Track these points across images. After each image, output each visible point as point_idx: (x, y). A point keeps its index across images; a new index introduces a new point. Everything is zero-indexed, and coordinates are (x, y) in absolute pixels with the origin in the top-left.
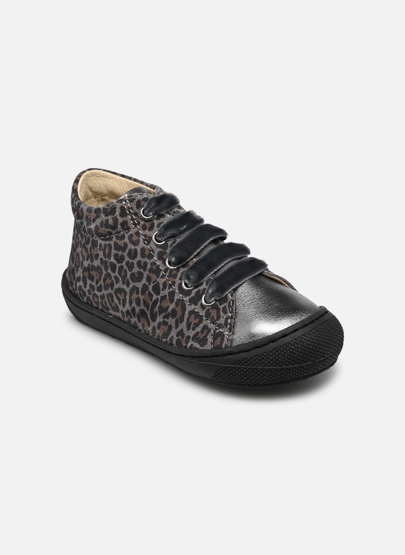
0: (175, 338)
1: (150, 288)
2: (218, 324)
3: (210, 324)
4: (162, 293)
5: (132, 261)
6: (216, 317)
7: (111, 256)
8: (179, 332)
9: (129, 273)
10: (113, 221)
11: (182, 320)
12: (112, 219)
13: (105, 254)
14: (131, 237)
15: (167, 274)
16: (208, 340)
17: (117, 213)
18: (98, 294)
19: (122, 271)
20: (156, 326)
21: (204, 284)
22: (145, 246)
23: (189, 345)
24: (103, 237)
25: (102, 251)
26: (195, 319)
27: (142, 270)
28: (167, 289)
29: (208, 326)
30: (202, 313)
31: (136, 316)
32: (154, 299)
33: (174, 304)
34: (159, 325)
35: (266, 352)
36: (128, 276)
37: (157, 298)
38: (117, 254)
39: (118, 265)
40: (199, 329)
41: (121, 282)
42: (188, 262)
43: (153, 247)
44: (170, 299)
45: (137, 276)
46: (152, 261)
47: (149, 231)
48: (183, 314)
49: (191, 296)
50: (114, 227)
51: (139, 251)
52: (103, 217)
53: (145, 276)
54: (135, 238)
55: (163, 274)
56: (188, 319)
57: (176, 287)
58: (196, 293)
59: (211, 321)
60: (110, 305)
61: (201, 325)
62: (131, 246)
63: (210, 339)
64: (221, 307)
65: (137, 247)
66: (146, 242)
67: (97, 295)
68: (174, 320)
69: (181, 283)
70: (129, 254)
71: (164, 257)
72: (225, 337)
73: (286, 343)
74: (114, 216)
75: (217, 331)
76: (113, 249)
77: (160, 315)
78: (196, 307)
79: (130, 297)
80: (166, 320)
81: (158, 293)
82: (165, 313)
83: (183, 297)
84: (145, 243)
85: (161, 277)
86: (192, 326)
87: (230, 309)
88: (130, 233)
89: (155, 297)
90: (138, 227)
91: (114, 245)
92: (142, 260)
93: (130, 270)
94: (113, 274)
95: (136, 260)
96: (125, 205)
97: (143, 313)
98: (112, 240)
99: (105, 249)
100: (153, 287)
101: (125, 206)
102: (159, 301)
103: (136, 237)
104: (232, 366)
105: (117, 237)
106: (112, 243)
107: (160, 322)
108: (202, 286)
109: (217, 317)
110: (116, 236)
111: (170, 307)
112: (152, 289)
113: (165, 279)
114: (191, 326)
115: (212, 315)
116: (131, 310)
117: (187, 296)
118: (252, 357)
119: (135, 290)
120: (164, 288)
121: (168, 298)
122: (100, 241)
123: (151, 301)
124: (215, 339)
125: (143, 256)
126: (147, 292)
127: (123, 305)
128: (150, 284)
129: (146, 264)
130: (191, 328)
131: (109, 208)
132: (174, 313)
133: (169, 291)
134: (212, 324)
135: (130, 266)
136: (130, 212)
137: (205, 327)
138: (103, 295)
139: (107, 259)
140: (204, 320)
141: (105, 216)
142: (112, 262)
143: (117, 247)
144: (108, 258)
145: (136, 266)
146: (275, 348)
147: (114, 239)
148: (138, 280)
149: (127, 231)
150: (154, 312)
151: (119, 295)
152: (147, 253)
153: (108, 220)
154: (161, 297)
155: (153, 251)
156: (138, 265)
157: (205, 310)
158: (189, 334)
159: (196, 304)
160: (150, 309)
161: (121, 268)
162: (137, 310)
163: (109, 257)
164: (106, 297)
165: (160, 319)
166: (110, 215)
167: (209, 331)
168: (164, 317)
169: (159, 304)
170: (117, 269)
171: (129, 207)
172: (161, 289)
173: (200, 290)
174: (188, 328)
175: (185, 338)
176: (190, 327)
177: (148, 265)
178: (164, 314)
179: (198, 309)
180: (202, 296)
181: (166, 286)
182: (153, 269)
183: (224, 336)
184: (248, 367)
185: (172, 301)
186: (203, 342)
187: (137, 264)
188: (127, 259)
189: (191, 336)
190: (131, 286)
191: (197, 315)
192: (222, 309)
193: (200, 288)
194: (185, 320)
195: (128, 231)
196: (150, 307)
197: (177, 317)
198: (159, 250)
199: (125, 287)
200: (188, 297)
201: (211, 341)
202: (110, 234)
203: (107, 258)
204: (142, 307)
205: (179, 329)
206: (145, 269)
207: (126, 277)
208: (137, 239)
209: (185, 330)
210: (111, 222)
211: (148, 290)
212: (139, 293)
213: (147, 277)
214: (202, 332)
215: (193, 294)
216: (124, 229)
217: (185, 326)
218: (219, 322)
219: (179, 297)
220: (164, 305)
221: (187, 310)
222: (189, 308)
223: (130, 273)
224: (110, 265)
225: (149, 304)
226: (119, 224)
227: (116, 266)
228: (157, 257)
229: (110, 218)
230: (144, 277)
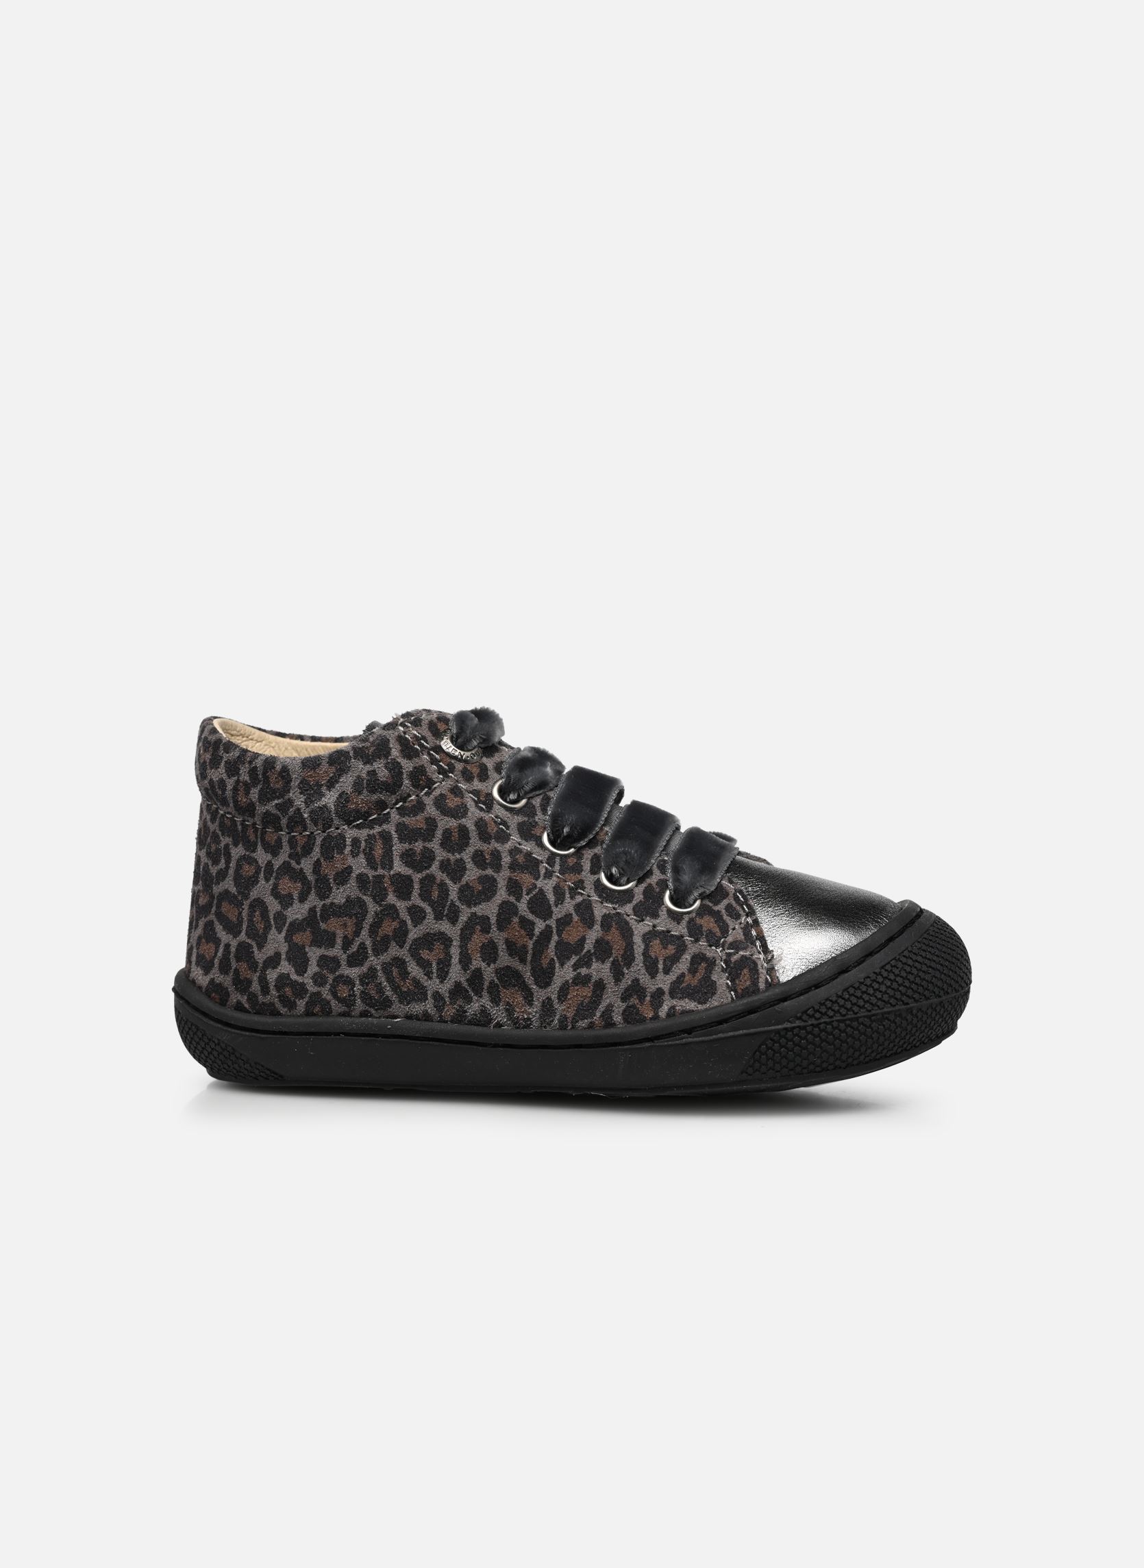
0: (619, 1007)
1: (523, 906)
2: (731, 944)
3: (708, 948)
4: (558, 912)
5: (458, 856)
6: (718, 930)
7: (392, 861)
8: (627, 990)
9: (454, 890)
10: (390, 772)
11: (629, 959)
12: (386, 767)
13: (375, 861)
14: (440, 802)
15: (557, 867)
16: (718, 983)
17: (395, 752)
18: (354, 973)
19: (432, 887)
20: (554, 997)
21: (656, 871)
22: (482, 814)
23: (663, 1011)
24: (361, 821)
25: (362, 856)
26: (665, 948)
27: (489, 872)
28: (568, 899)
29: (706, 954)
30: (679, 930)
31: (485, 993)
32: (537, 931)
33: (597, 927)
34: (564, 992)
35: (869, 977)
36: (453, 895)
37: (548, 927)
38: (410, 849)
39: (417, 877)
40: (683, 966)
41: (430, 916)
42: (597, 833)
43: (502, 813)
44: (583, 920)
45: (480, 888)
46: (508, 845)
47: (481, 781)
48: (630, 946)
49: (634, 902)
50: (392, 786)
51: (471, 827)
52: (360, 768)
53: (502, 883)
54: (452, 802)
55: (546, 869)
56: (646, 954)
57: (589, 890)
58: (645, 892)
59: (708, 941)
60: (396, 988)
61: (687, 957)
62: (445, 823)
63: (721, 980)
64: (721, 907)
65: (464, 820)
66: (484, 807)
67: (348, 977)
68: (608, 965)
69: (599, 880)
70: (446, 843)
71: (537, 831)
72: (759, 966)
73: (903, 952)
74: (387, 759)
75: (735, 958)
76: (395, 840)
77: (562, 965)
78: (658, 921)
79: (461, 947)
80: (584, 971)
81: (545, 913)
82: (576, 955)
83: (614, 908)
84: (481, 809)
85: (545, 877)
86: (661, 966)
87: (744, 909)
88: (437, 793)
89: (540, 926)
90: (453, 776)
91: (395, 832)
92: (485, 847)
93: (455, 880)
94: (401, 905)
95: (467, 851)
96: (405, 733)
97: (509, 977)
98: (390, 820)
99: (370, 848)
100: (530, 902)
101: (407, 736)
102: (555, 931)
103: (456, 800)
104: (798, 1023)
105: (402, 812)
106: (391, 828)
107: (567, 982)
108: (654, 877)
109: (720, 930)
110: (397, 808)
111: (587, 937)
112: (529, 908)
113: (554, 878)
114: (659, 966)
115: (705, 929)
116: (467, 980)
117: (626, 904)
118: (840, 993)
119: (476, 924)
120: (560, 898)
121: (576, 918)
122: (350, 833)
123: (531, 939)
124: (734, 976)
125: (484, 836)
126: (516, 920)
127: (438, 977)
128: (518, 899)
129: (496, 855)
130: (661, 970)
131: (368, 744)
132: (602, 949)
133: (574, 903)
134: (714, 948)
135: (456, 871)
136: (421, 745)
137: (698, 959)
138: (372, 970)
139: (380, 871)
140: (690, 942)
141: (365, 764)
142: (399, 874)
143: (407, 834)
144: (383, 868)
145: (470, 865)
146: (885, 965)
147: (395, 816)
148: (483, 897)
149: (426, 789)
150: (545, 963)
151: (425, 954)
152: (492, 829)
153: (374, 771)
154: (558, 920)
155: (504, 823)
156: (476, 863)
157: (684, 923)
158: (657, 986)
159: (655, 915)
160: (529, 958)
161: (428, 881)
162: (489, 973)
163: (388, 862)
164: (380, 974)
165: (564, 973)
166: (378, 760)
167: (711, 963)
168: (576, 967)
169: (555, 938)
170: (416, 886)
171: (415, 735)
172: (552, 903)
173: (650, 885)
174: (652, 970)
175: (648, 998)
176: (658, 969)
177: (503, 855)
178: (574, 959)
179: (663, 923)
180: (664, 896)
181: (564, 894)
182: (519, 863)
183: (755, 964)
184: (835, 1018)
185: (589, 921)
186: (706, 989)
187: (473, 860)
188: (441, 854)
189: (666, 988)
190: (463, 918)
191: (666, 937)
192: (724, 911)
193: (648, 881)
194: (639, 958)
195: (430, 788)
196: (530, 952)
197: (614, 955)
198: (520, 819)
199: (445, 927)
200: (629, 905)
201: (727, 984)
202: (382, 805)
203: (379, 867)
204: (504, 959)
205: (626, 982)
206: (498, 867)
207: (447, 898)
208: (460, 803)
209: (645, 979)
210: (383, 774)
211: (516, 913)
212: (490, 928)
213: (508, 882)
214: (693, 970)
215: (639, 897)
216: (419, 785)
217: (643, 971)
218: (730, 939)
219: (605, 911)
220: (572, 936)
221: (636, 933)
222: (640, 929)
223: (458, 886)
224: (392, 883)
225: (525, 947)
226: (405, 776)
227: (412, 880)
228: (518, 836)
229: (380, 767)
230: (499, 886)
